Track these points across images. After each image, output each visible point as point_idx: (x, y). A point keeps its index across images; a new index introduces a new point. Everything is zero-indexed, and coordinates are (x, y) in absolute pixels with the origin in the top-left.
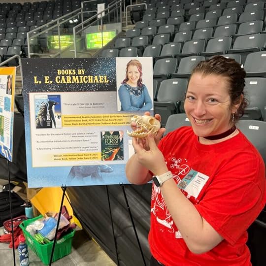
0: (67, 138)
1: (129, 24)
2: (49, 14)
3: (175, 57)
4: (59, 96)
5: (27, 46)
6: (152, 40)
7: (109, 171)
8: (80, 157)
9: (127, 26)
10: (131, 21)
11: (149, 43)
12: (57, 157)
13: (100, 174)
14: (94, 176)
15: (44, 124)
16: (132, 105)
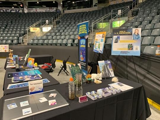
0: (121, 45)
1: (131, 17)
2: (98, 15)
3: (151, 29)
4: (119, 37)
5: (92, 27)
6: (141, 23)
7: (129, 52)
8: (123, 49)
9: (130, 18)
10: (132, 16)
11: (140, 25)
12: (118, 49)
13: (127, 53)
14: (126, 53)
15: (116, 42)
16: (136, 38)
